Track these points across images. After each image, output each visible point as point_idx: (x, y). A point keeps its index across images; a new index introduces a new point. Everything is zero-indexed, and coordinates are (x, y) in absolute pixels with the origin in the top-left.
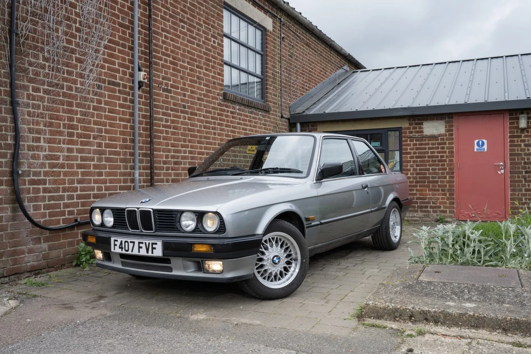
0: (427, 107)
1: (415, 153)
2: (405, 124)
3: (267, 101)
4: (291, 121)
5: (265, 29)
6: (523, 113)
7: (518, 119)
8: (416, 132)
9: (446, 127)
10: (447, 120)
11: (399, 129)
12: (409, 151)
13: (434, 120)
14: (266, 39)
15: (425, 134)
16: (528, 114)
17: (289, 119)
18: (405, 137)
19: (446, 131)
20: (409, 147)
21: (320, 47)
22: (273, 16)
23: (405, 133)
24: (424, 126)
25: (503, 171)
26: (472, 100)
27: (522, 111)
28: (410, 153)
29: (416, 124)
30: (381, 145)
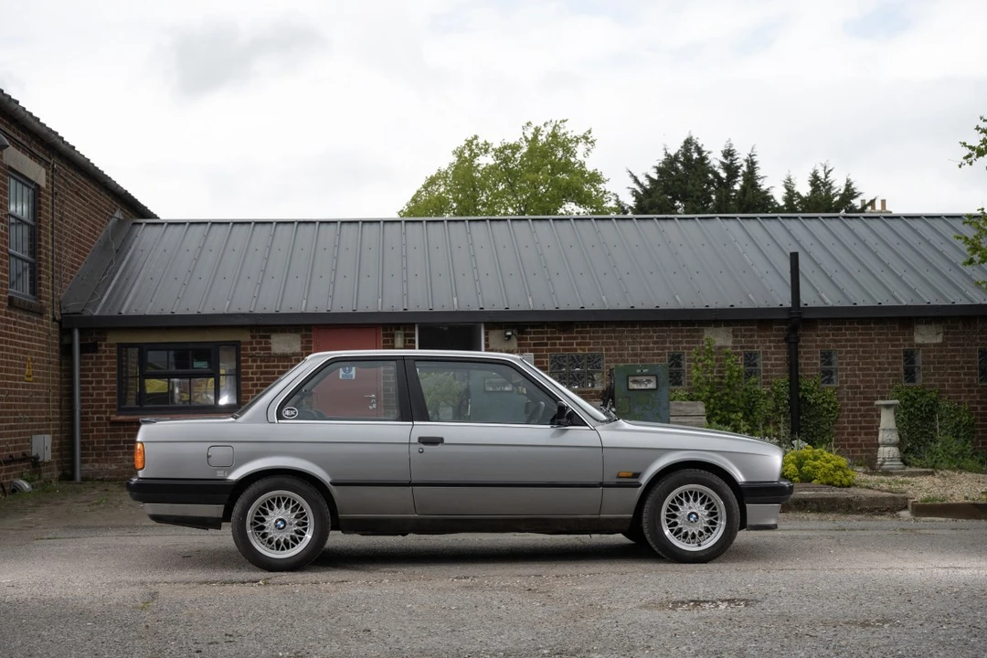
0: (277, 315)
1: (258, 379)
2: (245, 337)
3: (40, 298)
4: (64, 326)
5: (38, 186)
6: (399, 329)
7: (393, 336)
8: (261, 349)
9: (302, 343)
10: (304, 333)
11: (236, 346)
12: (250, 376)
13: (286, 332)
14: (40, 202)
15: (272, 352)
16: (405, 330)
17: (60, 322)
18: (244, 355)
19: (303, 348)
20: (250, 371)
21: (90, 190)
22: (46, 165)
23: (246, 349)
24: (271, 341)
25: (374, 406)
26: (336, 309)
27: (398, 326)
28: (252, 379)
29: (261, 337)
30: (210, 367)
